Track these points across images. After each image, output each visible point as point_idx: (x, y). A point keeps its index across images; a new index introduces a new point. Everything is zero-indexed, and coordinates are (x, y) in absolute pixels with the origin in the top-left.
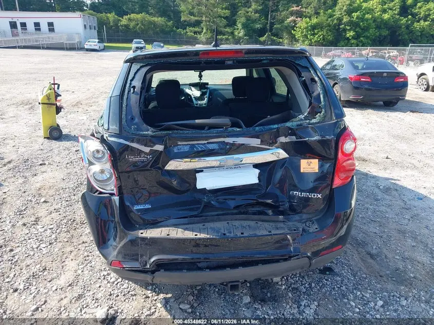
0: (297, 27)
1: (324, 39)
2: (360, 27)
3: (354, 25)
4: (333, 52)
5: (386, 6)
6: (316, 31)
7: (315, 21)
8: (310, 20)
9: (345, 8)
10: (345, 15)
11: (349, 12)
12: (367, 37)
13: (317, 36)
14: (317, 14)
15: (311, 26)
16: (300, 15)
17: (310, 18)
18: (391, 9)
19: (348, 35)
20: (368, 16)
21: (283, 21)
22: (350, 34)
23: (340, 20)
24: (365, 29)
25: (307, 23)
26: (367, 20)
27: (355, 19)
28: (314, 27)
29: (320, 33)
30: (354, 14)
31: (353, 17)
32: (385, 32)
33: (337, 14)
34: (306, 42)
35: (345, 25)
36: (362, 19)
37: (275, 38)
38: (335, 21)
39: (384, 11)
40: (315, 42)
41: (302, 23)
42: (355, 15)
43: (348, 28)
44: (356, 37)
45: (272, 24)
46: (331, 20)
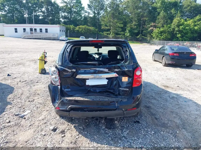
0: (153, 32)
1: (166, 38)
2: (183, 32)
3: (180, 32)
4: (170, 43)
5: (196, 23)
6: (162, 34)
7: (162, 29)
8: (160, 29)
9: (176, 24)
10: (176, 27)
11: (178, 26)
12: (187, 37)
13: (163, 36)
14: (163, 26)
15: (160, 32)
16: (155, 27)
17: (160, 28)
18: (198, 25)
19: (178, 36)
20: (187, 28)
21: (147, 29)
22: (179, 35)
23: (174, 29)
24: (186, 33)
25: (158, 30)
26: (187, 29)
27: (181, 29)
28: (161, 32)
29: (164, 35)
30: (180, 27)
31: (180, 28)
32: (196, 35)
33: (173, 27)
34: (158, 39)
35: (176, 32)
36: (184, 29)
37: (143, 37)
38: (172, 30)
39: (195, 26)
40: (162, 39)
41: (156, 30)
42: (181, 27)
43: (178, 33)
44: (182, 37)
45: (142, 31)
46: (170, 29)
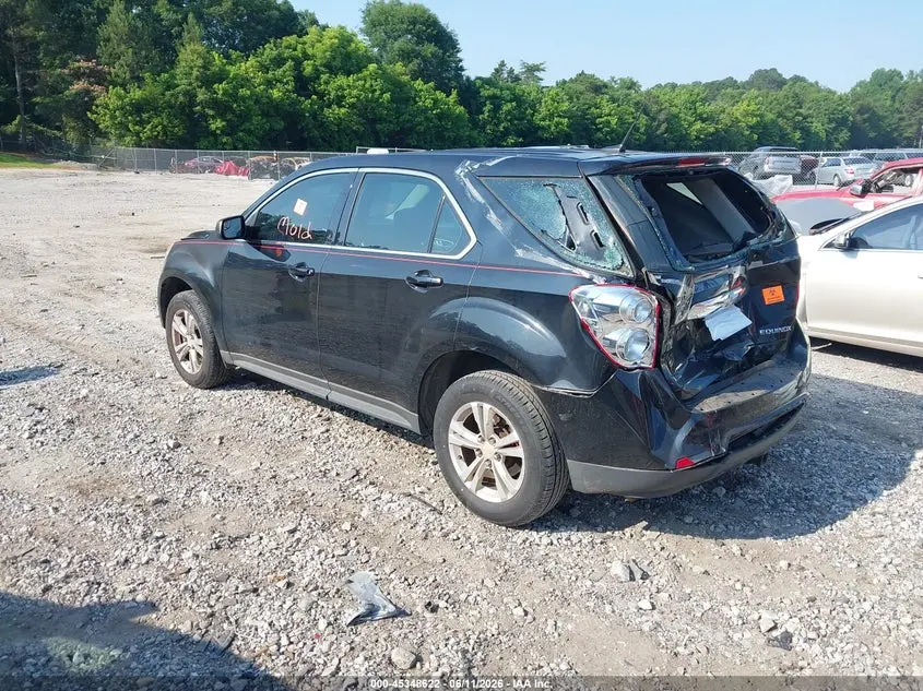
0: (97, 106)
1: (165, 134)
2: (233, 112)
3: (221, 108)
4: (197, 160)
5: (270, 75)
6: (145, 116)
7: (136, 94)
8: (127, 92)
9: (195, 73)
10: (201, 87)
11: (208, 81)
12: (249, 132)
13: (149, 127)
14: (139, 80)
15: (131, 104)
16: (100, 78)
17: (123, 86)
18: (280, 82)
19: (213, 127)
20: (245, 92)
21: (55, 90)
22: (217, 125)
23: (191, 95)
24: (245, 117)
25: (120, 97)
26: (243, 99)
27: (220, 96)
28: (138, 108)
29: (156, 121)
30: (216, 86)
31: (215, 93)
32: (280, 125)
33: (183, 84)
34: (128, 139)
35: (203, 108)
36: (234, 96)
37: (40, 128)
38: (181, 98)
39: (270, 84)
40: (148, 138)
41: (109, 98)
42: (220, 88)
43: (211, 112)
44: (230, 130)
45: (27, 95)
46: (172, 95)
